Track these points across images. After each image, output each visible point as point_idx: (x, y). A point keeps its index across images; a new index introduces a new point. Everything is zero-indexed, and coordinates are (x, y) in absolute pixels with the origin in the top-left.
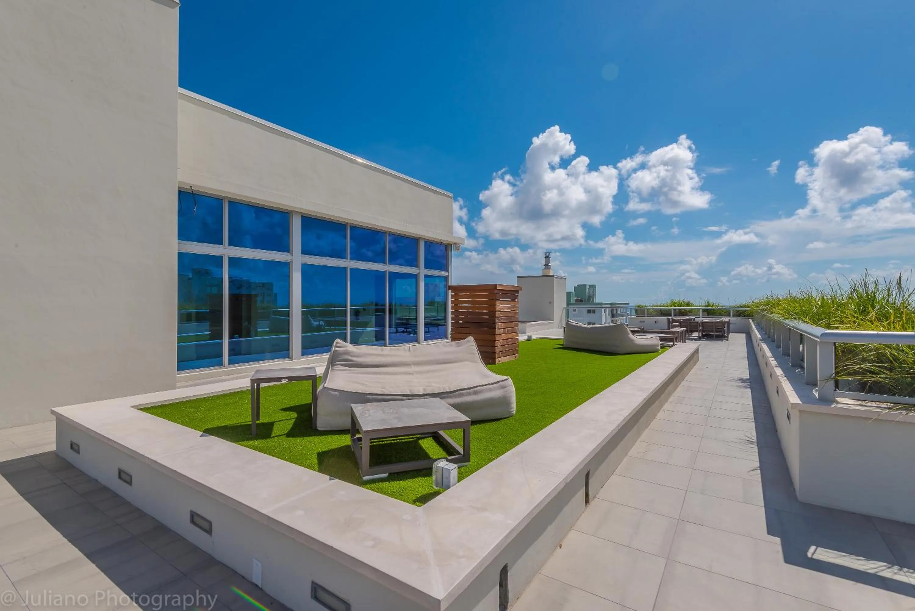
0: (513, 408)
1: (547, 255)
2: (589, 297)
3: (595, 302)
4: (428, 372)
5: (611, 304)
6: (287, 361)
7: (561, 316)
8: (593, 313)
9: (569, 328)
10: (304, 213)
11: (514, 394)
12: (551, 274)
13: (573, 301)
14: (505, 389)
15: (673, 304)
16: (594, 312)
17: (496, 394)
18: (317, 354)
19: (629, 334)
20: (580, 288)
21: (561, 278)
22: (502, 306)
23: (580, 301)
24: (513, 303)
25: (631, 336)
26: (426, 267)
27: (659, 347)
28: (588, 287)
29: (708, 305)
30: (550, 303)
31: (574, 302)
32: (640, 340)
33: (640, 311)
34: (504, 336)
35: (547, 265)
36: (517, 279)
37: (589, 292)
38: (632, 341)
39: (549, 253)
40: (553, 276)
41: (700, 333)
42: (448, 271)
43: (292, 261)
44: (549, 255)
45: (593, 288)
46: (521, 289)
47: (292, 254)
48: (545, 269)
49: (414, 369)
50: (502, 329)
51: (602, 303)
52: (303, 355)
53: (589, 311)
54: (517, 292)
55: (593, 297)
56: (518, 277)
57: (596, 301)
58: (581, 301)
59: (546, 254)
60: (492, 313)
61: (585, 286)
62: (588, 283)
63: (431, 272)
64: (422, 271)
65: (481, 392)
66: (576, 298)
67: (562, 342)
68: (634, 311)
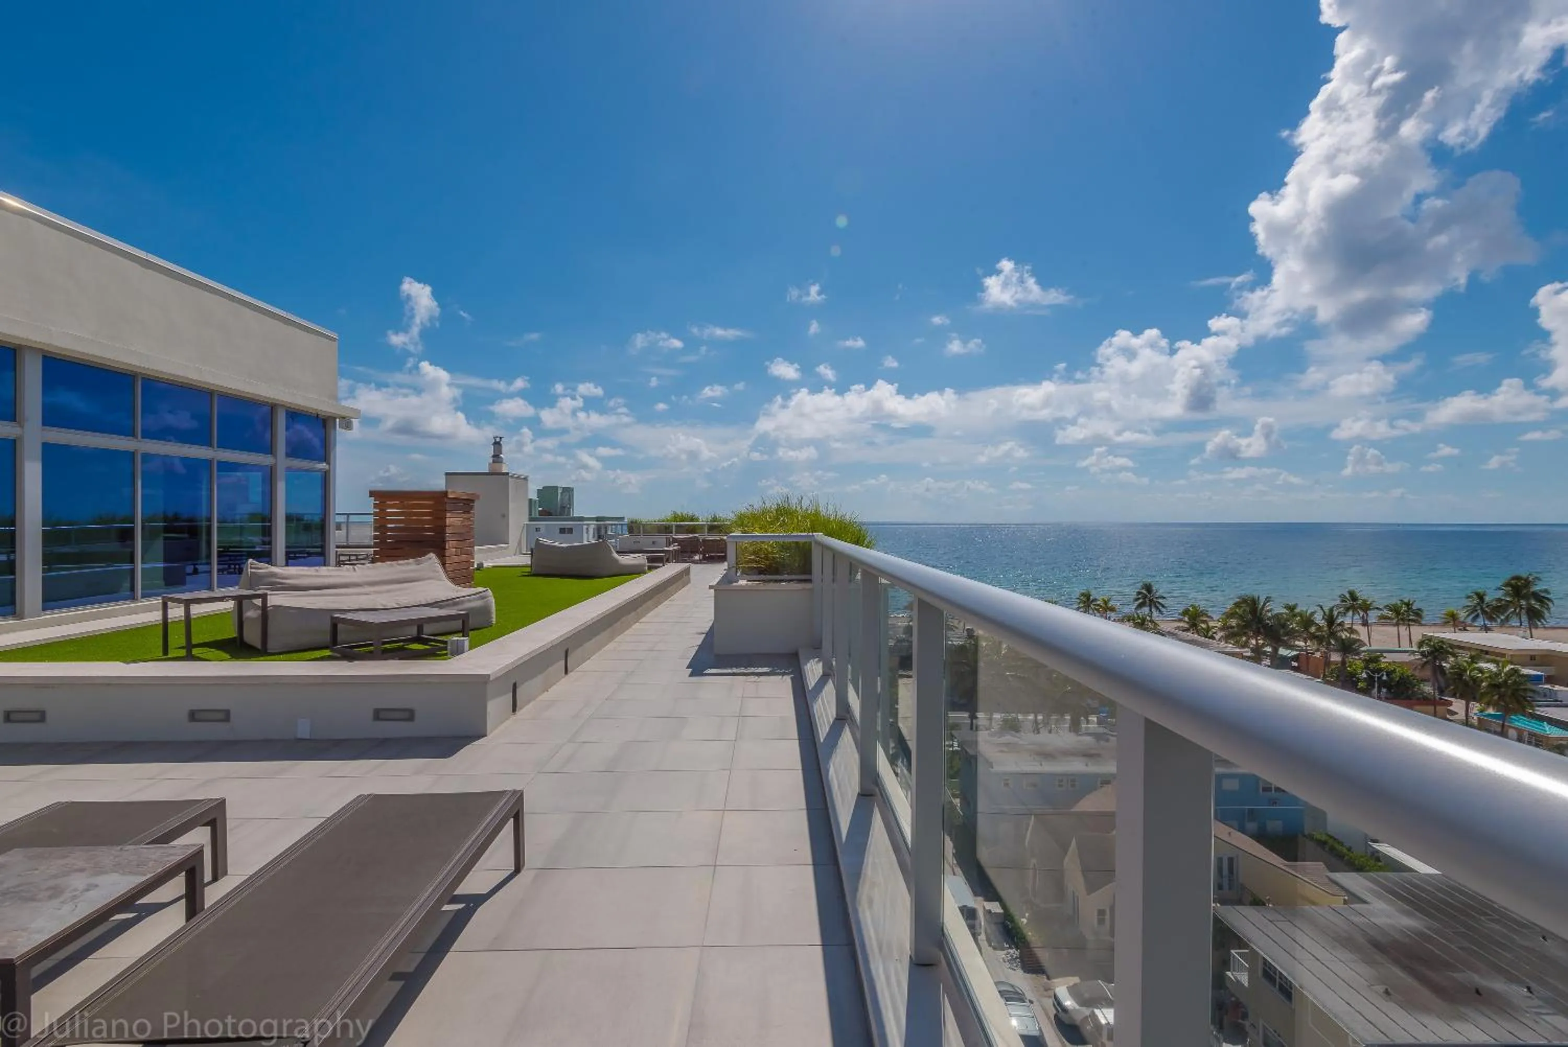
0: (493, 618)
1: (498, 440)
2: (563, 508)
3: (571, 515)
4: (388, 591)
5: (598, 519)
6: (11, 622)
7: (521, 538)
8: (568, 533)
9: (537, 551)
10: (47, 351)
11: (494, 604)
12: (504, 471)
13: (535, 513)
14: (485, 600)
15: (676, 518)
16: (570, 531)
17: (478, 604)
18: (108, 602)
19: (611, 552)
20: (547, 493)
21: (518, 478)
22: (453, 520)
23: (546, 514)
24: (466, 516)
25: (615, 555)
26: (288, 455)
27: (646, 568)
28: (560, 491)
29: (715, 519)
30: (504, 516)
31: (537, 514)
32: (627, 560)
33: (634, 527)
34: (456, 559)
35: (497, 457)
36: (444, 476)
37: (562, 499)
38: (617, 561)
39: (501, 438)
40: (508, 474)
41: (701, 556)
42: (329, 463)
43: (21, 438)
44: (501, 440)
45: (569, 492)
46: (478, 497)
47: (22, 427)
48: (494, 462)
49: (367, 589)
50: (454, 549)
51: (583, 517)
52: (44, 609)
53: (562, 531)
54: (473, 501)
55: (570, 508)
56: (447, 474)
57: (573, 515)
58: (550, 514)
59: (495, 440)
60: (440, 530)
61: (556, 488)
62: (562, 484)
63: (297, 463)
64: (282, 461)
65: (463, 602)
66: (540, 509)
67: (529, 569)
68: (625, 528)
